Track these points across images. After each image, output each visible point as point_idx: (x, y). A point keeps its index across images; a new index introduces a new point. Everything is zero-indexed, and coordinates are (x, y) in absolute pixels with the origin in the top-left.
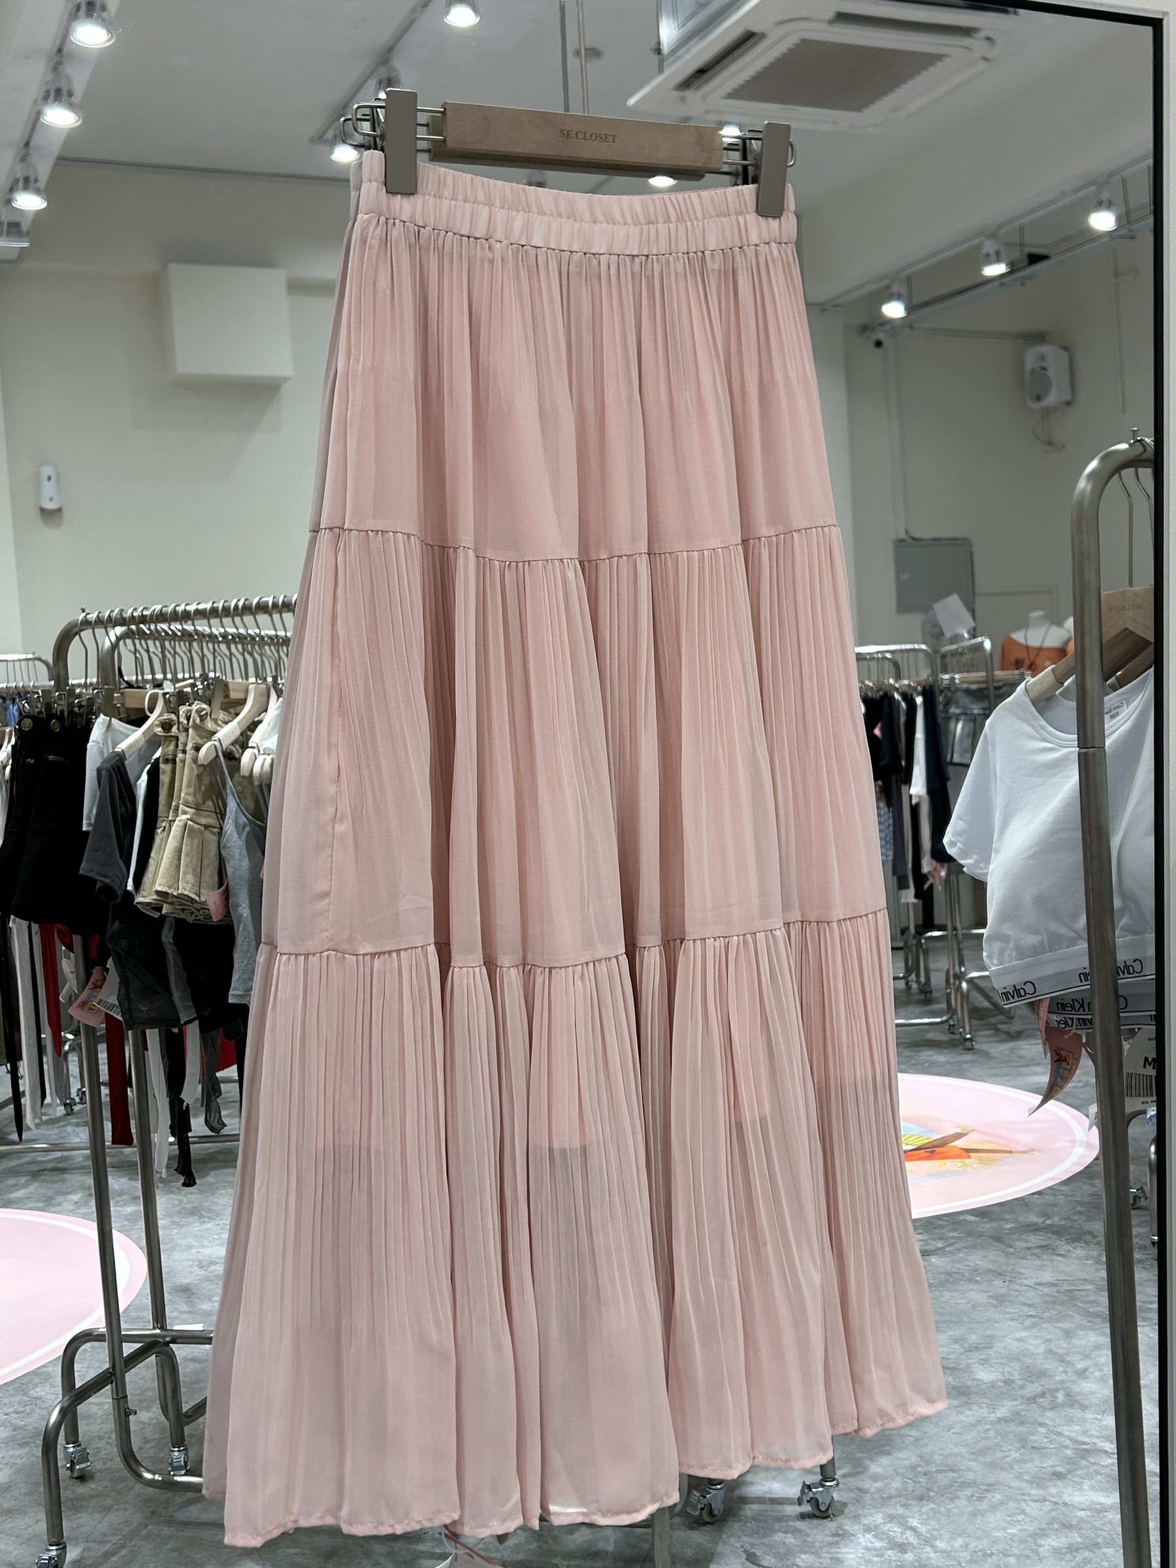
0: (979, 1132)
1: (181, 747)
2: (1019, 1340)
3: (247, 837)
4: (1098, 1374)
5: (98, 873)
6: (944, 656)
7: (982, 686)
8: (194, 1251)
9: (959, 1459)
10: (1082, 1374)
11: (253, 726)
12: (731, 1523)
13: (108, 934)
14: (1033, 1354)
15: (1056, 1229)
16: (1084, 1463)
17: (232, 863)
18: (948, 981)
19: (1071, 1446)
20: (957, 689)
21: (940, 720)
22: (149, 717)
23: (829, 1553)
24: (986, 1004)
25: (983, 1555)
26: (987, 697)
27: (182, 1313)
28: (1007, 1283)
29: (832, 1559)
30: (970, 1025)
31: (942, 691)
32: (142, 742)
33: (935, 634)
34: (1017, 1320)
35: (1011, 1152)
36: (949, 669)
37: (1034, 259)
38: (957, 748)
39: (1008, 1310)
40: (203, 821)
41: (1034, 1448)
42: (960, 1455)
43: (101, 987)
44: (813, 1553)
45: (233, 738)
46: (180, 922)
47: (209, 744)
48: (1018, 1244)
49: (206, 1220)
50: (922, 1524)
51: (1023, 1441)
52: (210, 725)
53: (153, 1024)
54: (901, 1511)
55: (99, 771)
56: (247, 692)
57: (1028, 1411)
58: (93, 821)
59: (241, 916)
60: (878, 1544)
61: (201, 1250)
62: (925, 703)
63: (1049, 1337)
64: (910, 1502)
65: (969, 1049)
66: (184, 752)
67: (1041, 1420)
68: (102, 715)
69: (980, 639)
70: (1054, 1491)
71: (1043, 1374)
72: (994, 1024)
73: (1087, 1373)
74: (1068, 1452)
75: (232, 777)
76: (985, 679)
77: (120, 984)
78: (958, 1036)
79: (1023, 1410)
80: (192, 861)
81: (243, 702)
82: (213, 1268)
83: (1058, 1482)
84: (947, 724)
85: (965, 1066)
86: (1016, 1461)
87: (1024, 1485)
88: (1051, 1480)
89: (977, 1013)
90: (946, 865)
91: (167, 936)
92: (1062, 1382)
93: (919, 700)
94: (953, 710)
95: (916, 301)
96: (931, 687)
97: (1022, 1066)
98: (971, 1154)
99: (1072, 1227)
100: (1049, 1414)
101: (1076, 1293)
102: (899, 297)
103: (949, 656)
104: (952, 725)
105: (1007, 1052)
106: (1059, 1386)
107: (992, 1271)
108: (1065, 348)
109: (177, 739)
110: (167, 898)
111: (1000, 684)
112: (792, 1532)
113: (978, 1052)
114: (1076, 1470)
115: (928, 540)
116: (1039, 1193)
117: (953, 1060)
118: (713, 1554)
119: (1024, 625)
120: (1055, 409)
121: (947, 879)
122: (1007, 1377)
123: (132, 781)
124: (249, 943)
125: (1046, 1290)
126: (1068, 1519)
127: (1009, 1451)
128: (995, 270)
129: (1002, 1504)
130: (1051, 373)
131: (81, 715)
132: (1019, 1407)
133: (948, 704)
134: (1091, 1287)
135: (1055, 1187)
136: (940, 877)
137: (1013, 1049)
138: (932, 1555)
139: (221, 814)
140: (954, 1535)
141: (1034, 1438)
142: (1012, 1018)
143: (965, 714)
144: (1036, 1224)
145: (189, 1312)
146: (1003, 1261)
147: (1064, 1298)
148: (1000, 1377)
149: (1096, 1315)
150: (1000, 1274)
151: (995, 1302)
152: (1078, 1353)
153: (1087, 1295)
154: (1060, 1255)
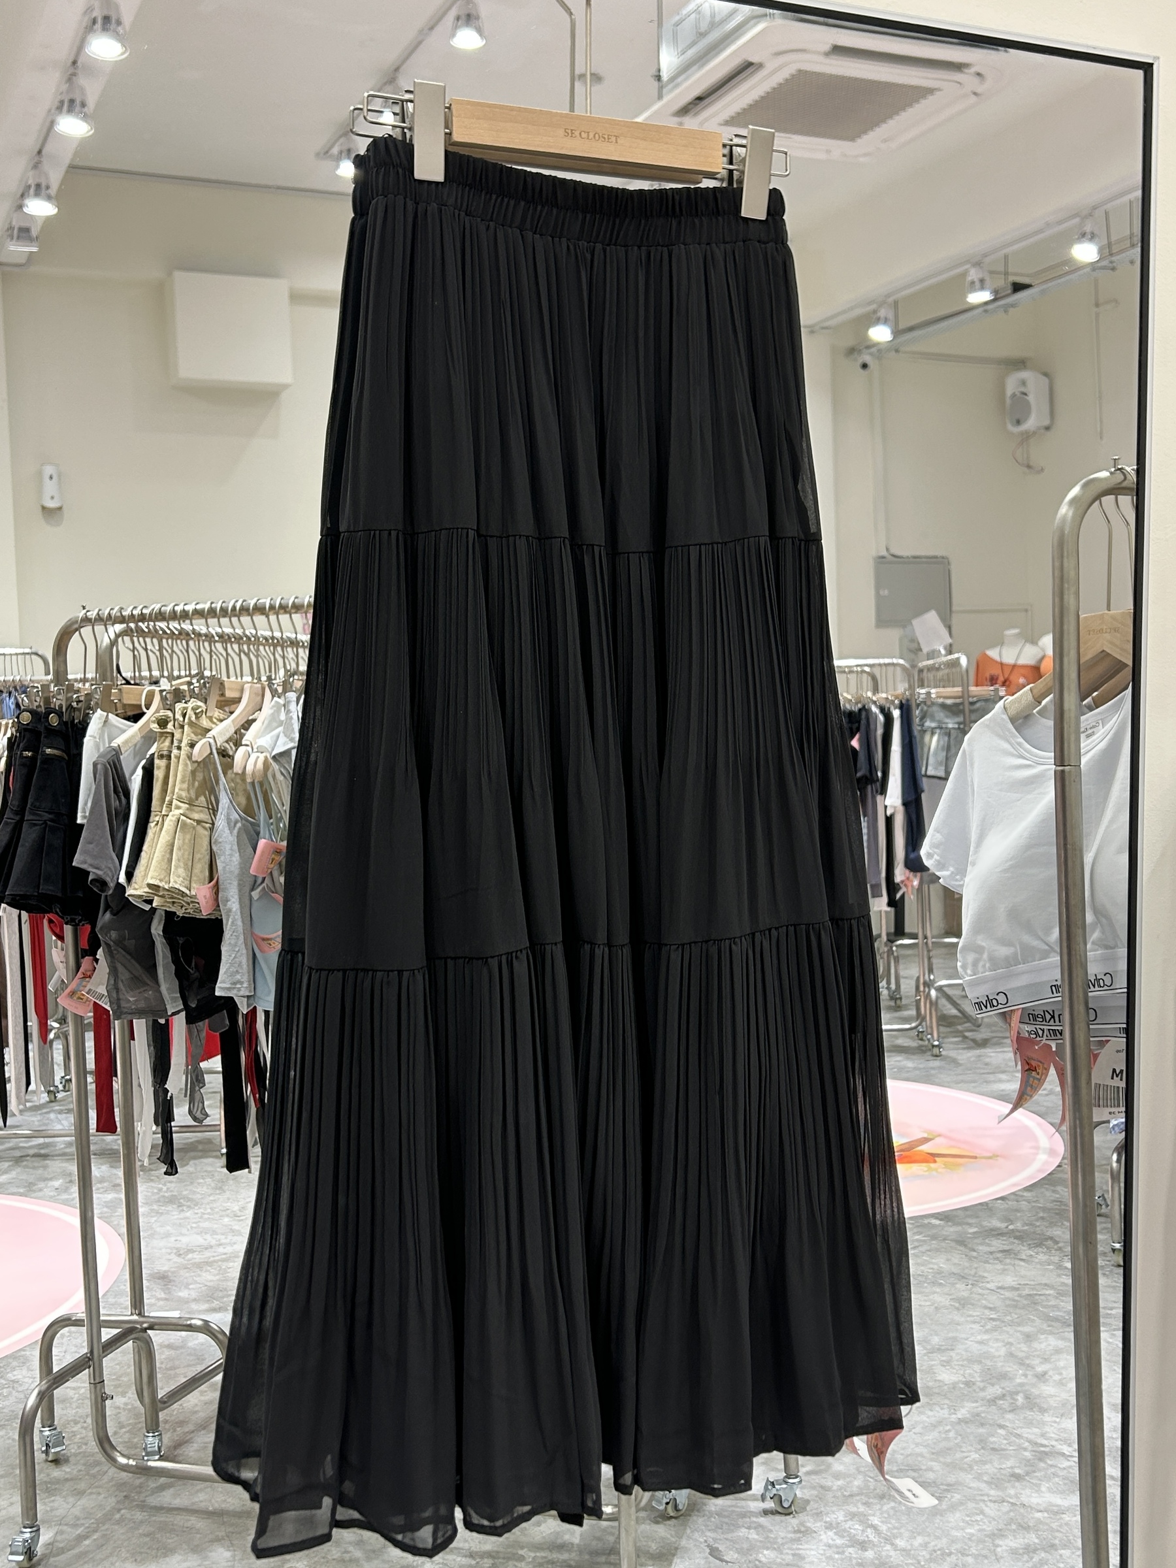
0: (946, 1137)
1: (176, 743)
2: (981, 1343)
3: (238, 833)
4: (1057, 1377)
5: (91, 865)
6: (921, 671)
7: (958, 701)
8: (173, 1239)
9: (920, 1459)
10: (1042, 1377)
11: (247, 724)
12: (695, 1518)
13: (99, 924)
14: (994, 1357)
15: (1018, 1234)
16: (1042, 1465)
17: (222, 858)
18: (917, 988)
19: (1030, 1448)
20: (933, 704)
21: (916, 733)
22: (143, 714)
23: (789, 1549)
24: (954, 1012)
25: (942, 1555)
26: (962, 712)
27: (158, 1299)
28: (970, 1286)
29: (794, 1555)
30: (938, 1033)
31: (918, 705)
32: (138, 738)
33: (913, 649)
34: (979, 1323)
35: (976, 1157)
36: (926, 684)
37: (1018, 287)
38: (931, 760)
39: (970, 1313)
40: (196, 816)
41: (993, 1449)
42: (921, 1455)
43: (90, 977)
44: (775, 1549)
45: (228, 736)
46: (170, 915)
47: (204, 741)
48: (981, 1248)
49: (185, 1208)
50: (882, 1522)
51: (982, 1442)
52: (205, 722)
53: (140, 1013)
54: (862, 1509)
55: (95, 765)
56: (242, 691)
57: (988, 1413)
58: (87, 814)
59: (230, 910)
60: (839, 1541)
61: (179, 1238)
62: (902, 716)
63: (1011, 1340)
64: (871, 1500)
65: (937, 1056)
66: (179, 748)
67: (1001, 1422)
68: (99, 710)
69: (956, 655)
70: (1012, 1492)
71: (1004, 1376)
72: (961, 1032)
73: (1047, 1377)
74: (1027, 1454)
75: (225, 774)
76: (960, 694)
77: (109, 974)
78: (927, 1042)
79: (984, 1412)
80: (183, 855)
81: (238, 701)
82: (190, 1256)
83: (1017, 1484)
84: (922, 738)
85: (933, 1072)
86: (976, 1462)
87: (983, 1486)
88: (1009, 1481)
89: (944, 1020)
90: (919, 874)
91: (157, 929)
92: (1022, 1385)
93: (896, 713)
94: (929, 724)
95: (901, 326)
96: (908, 700)
97: (988, 1073)
98: (937, 1159)
99: (1034, 1232)
100: (1010, 1416)
101: (1037, 1297)
102: (885, 321)
103: (925, 671)
104: (927, 737)
105: (972, 1059)
106: (1019, 1389)
107: (955, 1274)
108: (1046, 374)
109: (173, 735)
110: (158, 891)
111: (975, 699)
112: (755, 1528)
113: (946, 1058)
114: (1034, 1472)
115: (908, 557)
116: (1002, 1198)
117: (921, 1066)
118: (676, 1549)
119: (1000, 642)
120: (1034, 433)
121: (920, 889)
122: (969, 1379)
123: (127, 775)
124: (237, 937)
125: (1008, 1294)
126: (1026, 1520)
127: (970, 1451)
128: (979, 297)
129: (962, 1504)
130: (1031, 398)
131: (79, 710)
132: (980, 1409)
133: (923, 718)
134: (1051, 1292)
135: (1021, 1193)
136: (912, 886)
137: (980, 1056)
138: (892, 1553)
139: (213, 809)
140: (913, 1535)
141: (992, 1439)
142: (979, 1026)
143: (941, 728)
144: (999, 1229)
145: (166, 1299)
146: (967, 1264)
147: (1025, 1302)
148: (961, 1378)
149: (1056, 1319)
150: (963, 1277)
151: (957, 1305)
152: (1038, 1356)
153: (1048, 1300)
154: (1022, 1260)
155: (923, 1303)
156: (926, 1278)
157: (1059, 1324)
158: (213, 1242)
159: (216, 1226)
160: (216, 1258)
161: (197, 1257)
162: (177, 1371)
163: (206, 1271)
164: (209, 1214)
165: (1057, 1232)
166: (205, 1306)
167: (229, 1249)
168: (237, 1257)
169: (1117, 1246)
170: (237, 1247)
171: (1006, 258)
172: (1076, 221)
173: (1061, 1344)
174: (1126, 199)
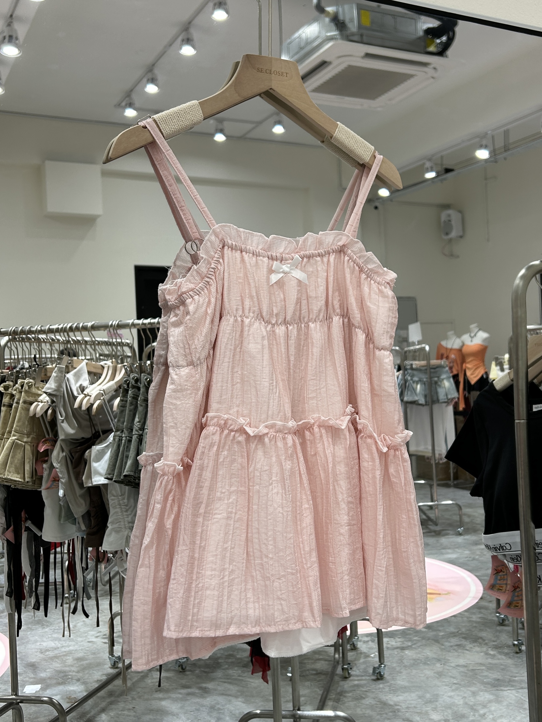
7: (426, 368)
8: (38, 644)
14: (458, 705)
15: (464, 636)
28: (443, 665)
34: (448, 686)
35: (440, 594)
37: (448, 170)
39: (444, 680)
48: (446, 644)
49: (45, 627)
69: (423, 345)
72: (429, 527)
76: (426, 364)
94: (415, 379)
95: (394, 189)
102: (386, 187)
103: (408, 353)
104: (415, 386)
105: (435, 542)
107: (435, 658)
108: (460, 212)
116: (454, 616)
119: (446, 338)
120: (455, 239)
125: (462, 669)
128: (430, 175)
130: (453, 223)
134: (484, 668)
137: (438, 541)
143: (421, 381)
145: (34, 678)
146: (440, 653)
149: (487, 683)
150: (439, 660)
151: (437, 676)
152: (480, 704)
153: (482, 672)
154: (467, 650)
155: (420, 675)
156: (421, 661)
157: (489, 686)
158: (59, 645)
160: (61, 654)
161: (50, 654)
163: (56, 661)
164: (57, 629)
165: (484, 634)
166: (54, 681)
167: (67, 649)
168: (71, 653)
169: (516, 642)
170: (71, 648)
171: (442, 157)
172: (478, 139)
173: (492, 697)
174: (502, 129)
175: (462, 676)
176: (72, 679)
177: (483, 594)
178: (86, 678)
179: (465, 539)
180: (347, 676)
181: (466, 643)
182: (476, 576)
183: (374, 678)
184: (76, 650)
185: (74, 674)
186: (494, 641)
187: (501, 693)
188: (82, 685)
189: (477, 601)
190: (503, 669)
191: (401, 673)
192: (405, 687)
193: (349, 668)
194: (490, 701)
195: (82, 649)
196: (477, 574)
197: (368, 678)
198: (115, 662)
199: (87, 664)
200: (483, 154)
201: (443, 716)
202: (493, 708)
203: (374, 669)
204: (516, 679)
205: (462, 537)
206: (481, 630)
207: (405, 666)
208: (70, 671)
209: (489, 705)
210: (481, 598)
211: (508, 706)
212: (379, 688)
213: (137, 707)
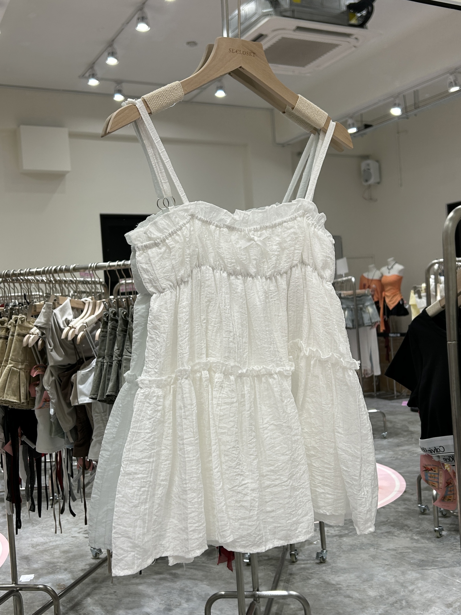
2: (384, 576)
4: (419, 592)
7: (352, 296)
8: (30, 540)
14: (390, 583)
15: (392, 524)
27: (25, 569)
28: (376, 549)
34: (381, 567)
37: (367, 126)
39: (378, 562)
49: (35, 525)
57: (391, 610)
63: (396, 574)
69: (350, 277)
71: (395, 592)
73: (414, 592)
76: (353, 294)
82: (38, 547)
92: (404, 596)
99: (399, 523)
100: (400, 611)
101: (404, 554)
106: (403, 598)
107: (369, 544)
108: (377, 161)
111: (360, 295)
116: (383, 508)
119: (367, 270)
120: (373, 185)
122: (381, 594)
125: (392, 552)
128: (352, 130)
130: (372, 171)
132: (387, 608)
134: (410, 551)
144: (383, 522)
145: (28, 569)
146: (373, 539)
147: (400, 556)
148: (378, 594)
149: (414, 564)
150: (372, 545)
151: (372, 558)
152: (409, 582)
153: (409, 555)
154: (395, 536)
155: (357, 558)
156: (357, 546)
157: (415, 566)
158: (48, 541)
159: (48, 533)
160: (50, 548)
161: (41, 548)
162: (34, 604)
163: (46, 554)
164: (45, 527)
165: (408, 522)
166: (46, 571)
167: (54, 544)
168: (59, 547)
169: (437, 529)
170: (58, 543)
171: (361, 115)
172: (392, 99)
173: (418, 575)
174: (412, 90)
175: (392, 558)
176: (60, 568)
177: (406, 488)
178: (72, 567)
179: (388, 442)
180: (295, 561)
181: (394, 530)
182: (400, 473)
183: (318, 561)
184: (62, 544)
185: (62, 564)
186: (417, 528)
187: (426, 572)
188: (69, 573)
189: (401, 494)
190: (426, 552)
191: (340, 557)
192: (345, 569)
193: (296, 554)
194: (417, 579)
195: (67, 544)
196: (400, 471)
197: (312, 562)
198: (96, 553)
199: (72, 556)
200: (396, 112)
201: (379, 592)
202: (420, 585)
203: (318, 554)
204: (439, 559)
205: (386, 440)
206: (406, 519)
207: (344, 551)
208: (58, 562)
209: (416, 582)
210: (405, 492)
211: (432, 583)
212: (323, 570)
213: (117, 591)
